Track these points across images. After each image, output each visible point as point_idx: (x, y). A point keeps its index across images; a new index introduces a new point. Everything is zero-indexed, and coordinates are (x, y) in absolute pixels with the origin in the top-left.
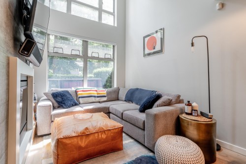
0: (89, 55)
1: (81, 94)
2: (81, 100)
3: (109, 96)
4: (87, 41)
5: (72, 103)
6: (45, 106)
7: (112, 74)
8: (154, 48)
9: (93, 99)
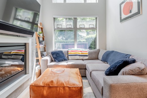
0: (78, 27)
1: (71, 53)
2: (70, 57)
3: (90, 56)
4: (76, 18)
5: (62, 59)
6: (44, 60)
7: (95, 39)
8: (131, 12)
9: (78, 57)
